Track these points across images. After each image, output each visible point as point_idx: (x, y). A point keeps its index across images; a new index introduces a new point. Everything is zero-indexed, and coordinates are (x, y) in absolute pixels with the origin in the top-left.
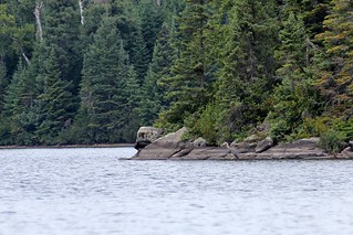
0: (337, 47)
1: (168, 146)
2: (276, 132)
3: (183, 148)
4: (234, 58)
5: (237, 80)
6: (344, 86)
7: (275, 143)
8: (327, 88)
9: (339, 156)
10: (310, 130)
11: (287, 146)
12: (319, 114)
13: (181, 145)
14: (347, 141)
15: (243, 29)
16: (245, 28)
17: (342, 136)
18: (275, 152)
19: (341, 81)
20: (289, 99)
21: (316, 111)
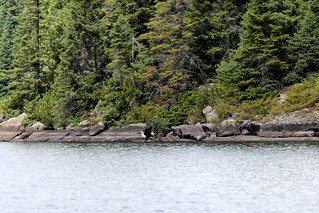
0: (160, 46)
1: (11, 129)
2: (108, 118)
3: (23, 131)
4: (70, 54)
5: (71, 72)
6: (166, 79)
7: (106, 127)
8: (151, 80)
9: (164, 139)
10: (137, 117)
11: (117, 130)
12: (144, 103)
13: (22, 128)
14: (170, 126)
15: (77, 29)
16: (79, 28)
17: (165, 122)
18: (107, 136)
19: (164, 75)
20: (118, 90)
21: (141, 100)
